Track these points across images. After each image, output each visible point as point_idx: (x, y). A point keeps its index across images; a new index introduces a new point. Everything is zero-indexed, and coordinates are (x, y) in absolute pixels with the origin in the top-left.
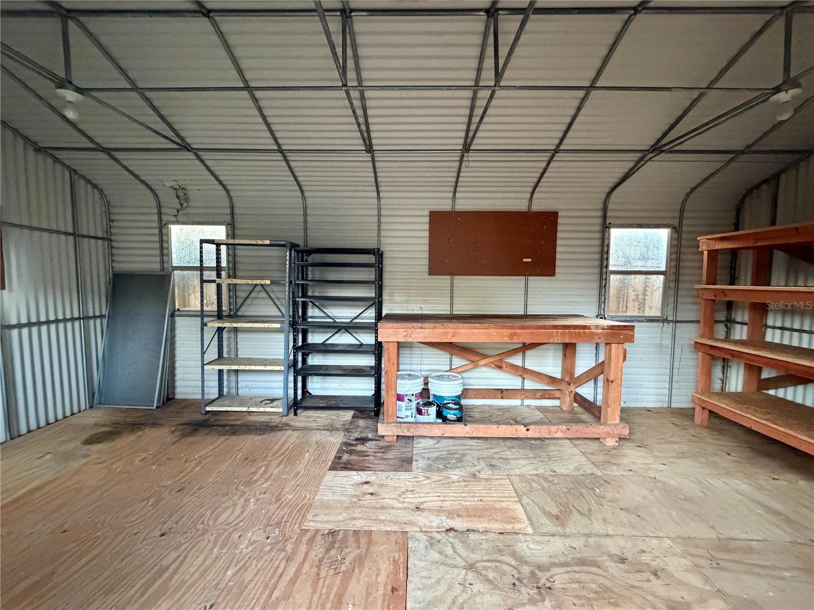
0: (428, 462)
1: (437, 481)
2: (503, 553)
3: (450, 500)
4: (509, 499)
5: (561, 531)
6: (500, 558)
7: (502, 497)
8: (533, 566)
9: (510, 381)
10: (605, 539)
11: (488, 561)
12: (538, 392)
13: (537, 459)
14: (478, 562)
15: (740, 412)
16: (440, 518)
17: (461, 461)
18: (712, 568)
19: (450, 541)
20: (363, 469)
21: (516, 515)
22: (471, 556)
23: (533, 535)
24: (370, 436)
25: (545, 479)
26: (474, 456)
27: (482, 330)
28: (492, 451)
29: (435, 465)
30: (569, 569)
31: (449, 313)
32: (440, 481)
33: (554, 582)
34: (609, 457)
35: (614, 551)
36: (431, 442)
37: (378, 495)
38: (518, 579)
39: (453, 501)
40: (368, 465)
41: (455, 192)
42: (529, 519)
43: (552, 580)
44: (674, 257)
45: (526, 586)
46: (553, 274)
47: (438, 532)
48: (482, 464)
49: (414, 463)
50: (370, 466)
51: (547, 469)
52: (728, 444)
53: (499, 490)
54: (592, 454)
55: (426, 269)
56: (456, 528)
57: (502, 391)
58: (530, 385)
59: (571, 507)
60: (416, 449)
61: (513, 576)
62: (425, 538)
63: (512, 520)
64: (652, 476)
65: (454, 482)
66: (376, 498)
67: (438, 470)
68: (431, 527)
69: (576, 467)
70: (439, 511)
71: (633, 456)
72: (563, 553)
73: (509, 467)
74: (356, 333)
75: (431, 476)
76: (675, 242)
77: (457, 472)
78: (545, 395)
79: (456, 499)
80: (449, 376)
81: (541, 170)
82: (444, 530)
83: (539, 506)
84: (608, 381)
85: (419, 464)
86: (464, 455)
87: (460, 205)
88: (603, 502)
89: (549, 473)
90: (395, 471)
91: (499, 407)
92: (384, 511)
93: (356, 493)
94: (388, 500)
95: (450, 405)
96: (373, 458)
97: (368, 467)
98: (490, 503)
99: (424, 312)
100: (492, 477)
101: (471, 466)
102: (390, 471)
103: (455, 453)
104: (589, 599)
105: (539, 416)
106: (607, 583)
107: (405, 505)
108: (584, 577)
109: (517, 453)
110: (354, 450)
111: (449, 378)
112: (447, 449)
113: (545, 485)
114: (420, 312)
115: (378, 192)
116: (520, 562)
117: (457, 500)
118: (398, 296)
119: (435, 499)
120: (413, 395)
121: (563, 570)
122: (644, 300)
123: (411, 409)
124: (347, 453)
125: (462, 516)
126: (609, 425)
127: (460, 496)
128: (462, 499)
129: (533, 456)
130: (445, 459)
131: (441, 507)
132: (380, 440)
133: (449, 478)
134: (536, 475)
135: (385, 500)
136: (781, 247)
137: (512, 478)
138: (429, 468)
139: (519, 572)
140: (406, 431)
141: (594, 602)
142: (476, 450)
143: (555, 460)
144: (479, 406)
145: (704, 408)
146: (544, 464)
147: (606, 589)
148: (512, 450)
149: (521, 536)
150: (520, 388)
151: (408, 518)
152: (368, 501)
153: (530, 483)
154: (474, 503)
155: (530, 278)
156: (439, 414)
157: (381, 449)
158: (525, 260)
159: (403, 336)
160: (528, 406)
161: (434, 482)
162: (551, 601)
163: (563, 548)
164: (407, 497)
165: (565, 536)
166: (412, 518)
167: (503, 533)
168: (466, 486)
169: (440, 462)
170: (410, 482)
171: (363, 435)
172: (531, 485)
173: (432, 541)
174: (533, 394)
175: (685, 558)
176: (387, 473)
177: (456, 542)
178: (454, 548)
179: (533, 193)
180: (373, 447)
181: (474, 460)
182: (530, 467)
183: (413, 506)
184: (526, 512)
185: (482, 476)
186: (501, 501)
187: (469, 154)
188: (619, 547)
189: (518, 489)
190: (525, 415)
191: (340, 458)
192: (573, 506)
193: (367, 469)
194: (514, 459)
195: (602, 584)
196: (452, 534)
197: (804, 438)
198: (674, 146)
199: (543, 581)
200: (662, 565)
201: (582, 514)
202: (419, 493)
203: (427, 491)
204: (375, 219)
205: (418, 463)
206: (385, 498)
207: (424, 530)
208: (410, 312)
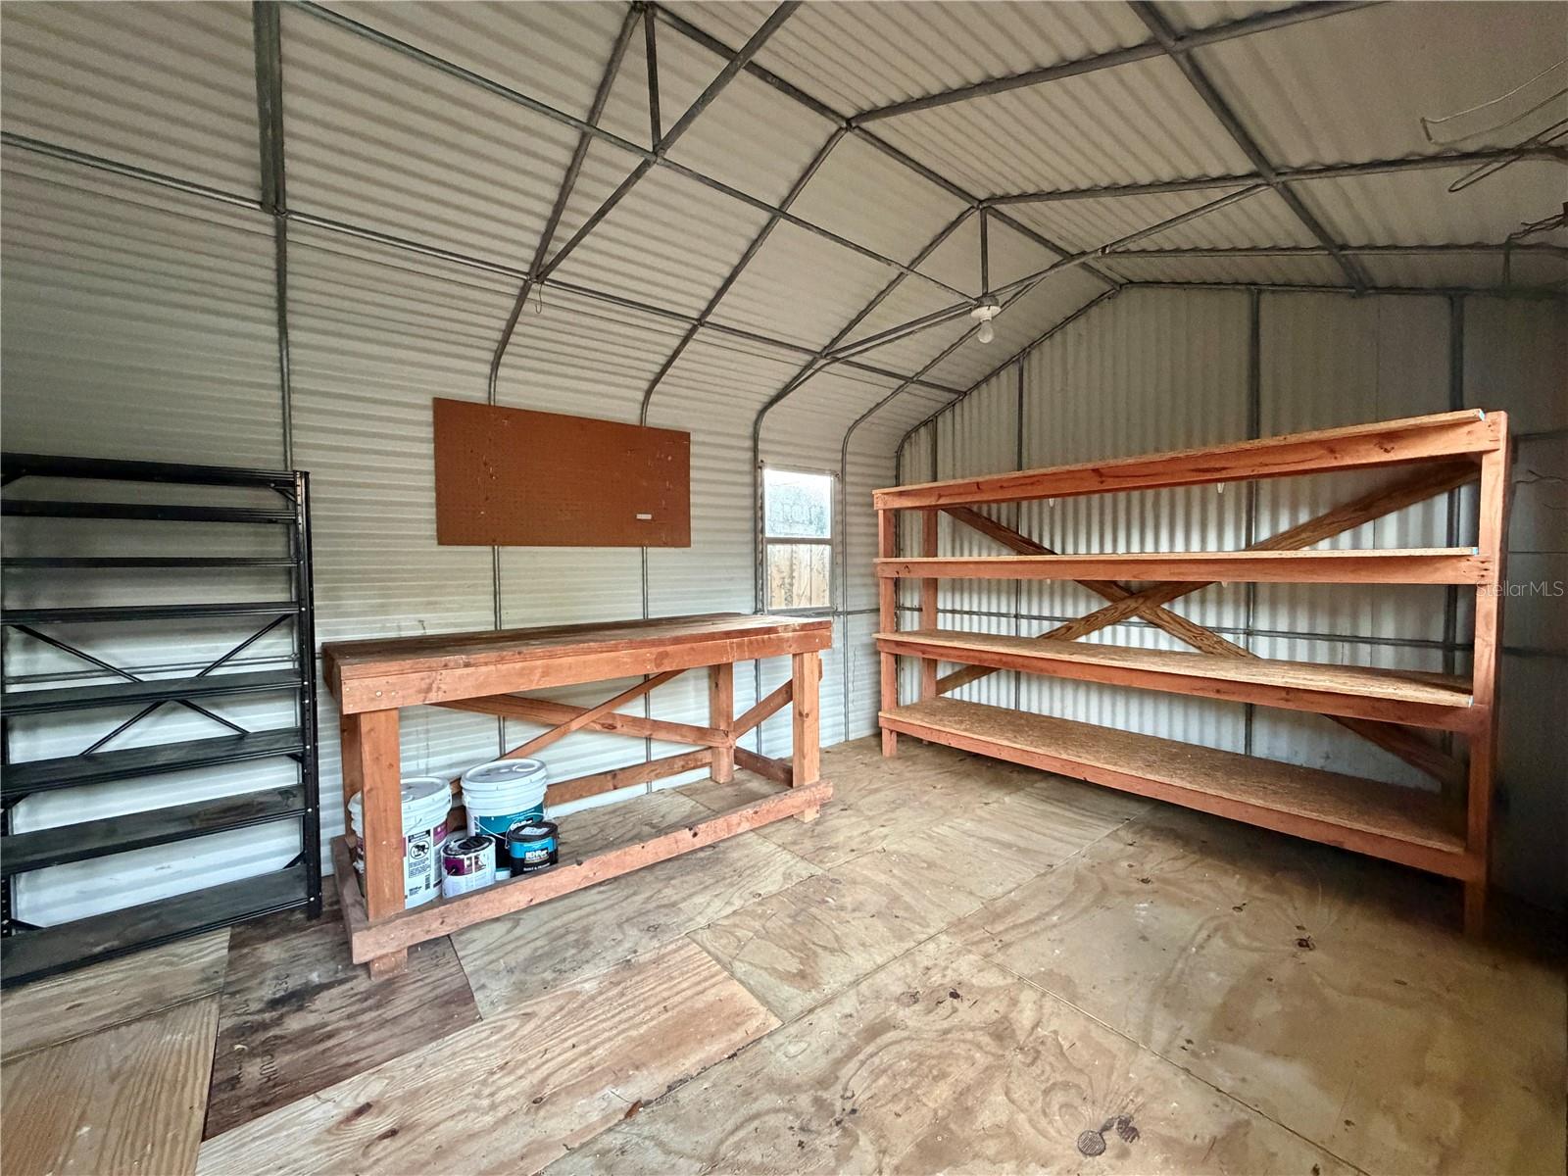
0: (514, 979)
1: (554, 1014)
2: (754, 1095)
3: (603, 1043)
4: (713, 980)
5: (818, 996)
6: (756, 1107)
7: (699, 983)
8: (812, 1087)
9: (625, 752)
10: (877, 976)
11: (737, 1128)
12: (677, 760)
13: (721, 884)
14: (722, 1142)
15: (937, 727)
16: (599, 1095)
17: (587, 945)
18: (999, 949)
19: (645, 1134)
20: (332, 1079)
21: (738, 1004)
22: (702, 1138)
23: (783, 1026)
24: (315, 977)
25: (752, 914)
26: (608, 923)
27: (605, 655)
28: (639, 898)
29: (534, 978)
30: (861, 1057)
31: (492, 628)
32: (561, 1009)
33: (853, 1096)
34: (817, 839)
35: (897, 989)
36: (499, 929)
37: (411, 1127)
38: (802, 1129)
39: (610, 1039)
40: (344, 1060)
41: (496, 365)
42: (764, 1002)
43: (849, 1094)
44: (839, 518)
45: (819, 1133)
46: (688, 544)
47: (610, 1130)
48: (633, 932)
49: (478, 996)
50: (354, 1058)
51: (746, 895)
52: (926, 773)
53: (687, 972)
54: (794, 843)
55: (431, 530)
56: (645, 1099)
57: (613, 774)
58: (661, 751)
59: (813, 947)
60: (469, 959)
61: (792, 1128)
62: (589, 1161)
63: (738, 1020)
64: (879, 848)
65: (592, 998)
66: (409, 1137)
67: (545, 986)
68: (589, 1128)
69: (784, 874)
70: (589, 1081)
71: (846, 828)
72: (840, 1033)
73: (683, 917)
74: (217, 706)
75: (535, 1008)
76: (840, 497)
77: (588, 971)
78: (688, 763)
79: (614, 1032)
80: (510, 767)
81: (670, 353)
82: (622, 1117)
83: (766, 969)
84: (800, 716)
85: (490, 995)
86: (586, 930)
87: (506, 395)
88: (848, 917)
89: (751, 902)
90: (432, 1039)
91: (610, 809)
92: (451, 1160)
93: (337, 1158)
94: (450, 1124)
95: (527, 831)
96: (351, 1033)
97: (349, 1065)
98: (682, 1007)
99: (430, 632)
100: (663, 951)
101: (613, 946)
102: (420, 1045)
103: (568, 933)
104: (910, 1092)
105: (686, 805)
106: (916, 1047)
107: (502, 1112)
108: (885, 1058)
109: (685, 885)
110: (276, 1037)
111: (511, 771)
112: (543, 930)
113: (757, 925)
114: (418, 633)
115: (283, 326)
116: (790, 1092)
117: (619, 1034)
118: (355, 597)
119: (569, 1055)
120: (428, 832)
121: (853, 1064)
122: (791, 585)
123: (424, 869)
124: (255, 1056)
125: (644, 1064)
126: (809, 787)
127: (620, 1022)
128: (626, 1025)
129: (712, 881)
130: (548, 955)
131: (592, 1068)
132: (355, 977)
133: (578, 993)
134: (735, 912)
135: (441, 1127)
136: (946, 508)
137: (698, 937)
138: (522, 992)
139: (798, 1116)
140: (436, 925)
141: (919, 1092)
142: (605, 909)
143: (749, 875)
144: (567, 817)
145: (891, 731)
146: (735, 888)
147: (919, 1058)
148: (672, 882)
149: (766, 1042)
150: (644, 760)
151: (527, 1139)
152: (390, 1159)
153: (732, 933)
154: (654, 1022)
155: (650, 550)
156: (504, 860)
157: (366, 1000)
158: (640, 516)
159: (419, 692)
160: (661, 792)
161: (548, 1018)
162: (865, 1133)
163: (836, 1025)
164: (500, 1089)
165: (828, 1002)
166: (534, 1134)
167: (735, 1055)
168: (622, 994)
169: (542, 966)
170: (489, 1046)
171: (293, 984)
172: (736, 937)
173: (607, 1160)
174: (669, 766)
175: (970, 951)
176: (413, 1055)
177: (660, 1128)
178: (660, 1144)
179: (649, 393)
180: (338, 1003)
181: (613, 932)
182: (717, 903)
183: (523, 1103)
184: (752, 991)
185: (644, 957)
186: (702, 992)
187: (544, 289)
188: (900, 979)
189: (719, 954)
190: (664, 810)
191: (234, 1082)
192: (814, 944)
193: (351, 1070)
194: (684, 900)
195: (911, 1053)
196: (642, 1116)
197: (1006, 743)
198: (853, 355)
199: (838, 1105)
200: (955, 976)
201: (832, 951)
202: (525, 1062)
203: (542, 1048)
204: (275, 397)
205: (487, 992)
206: (438, 1125)
207: (577, 1145)
208: (392, 635)
